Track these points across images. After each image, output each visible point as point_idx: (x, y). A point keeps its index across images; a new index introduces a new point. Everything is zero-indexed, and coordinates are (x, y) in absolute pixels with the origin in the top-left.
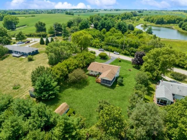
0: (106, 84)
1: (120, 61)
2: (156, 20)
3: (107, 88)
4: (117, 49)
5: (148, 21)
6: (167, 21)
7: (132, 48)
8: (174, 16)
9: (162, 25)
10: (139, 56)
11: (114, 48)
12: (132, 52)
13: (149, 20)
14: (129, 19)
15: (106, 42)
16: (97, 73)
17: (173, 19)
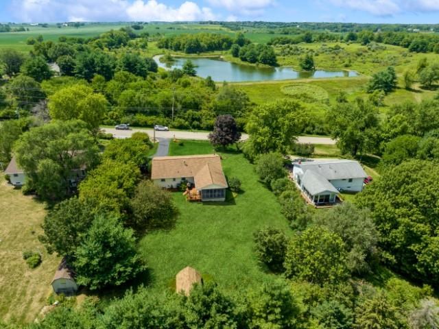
0: (213, 200)
1: (181, 144)
2: (184, 45)
3: (222, 207)
4: (158, 119)
5: (167, 48)
6: (206, 46)
7: (190, 111)
8: (215, 35)
9: (201, 54)
10: (224, 125)
11: (149, 118)
12: (193, 119)
13: (169, 45)
14: (125, 45)
15: (125, 105)
16: (178, 181)
17: (216, 41)
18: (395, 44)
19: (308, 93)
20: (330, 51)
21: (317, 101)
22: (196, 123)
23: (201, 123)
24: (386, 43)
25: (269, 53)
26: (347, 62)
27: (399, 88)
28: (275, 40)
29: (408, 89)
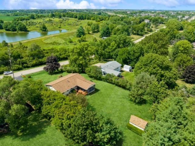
18: (71, 17)
19: (56, 41)
20: (49, 22)
21: (61, 44)
22: (25, 65)
23: (28, 64)
24: (67, 17)
25: (22, 25)
26: (59, 26)
27: (86, 34)
28: (16, 19)
29: (89, 33)
